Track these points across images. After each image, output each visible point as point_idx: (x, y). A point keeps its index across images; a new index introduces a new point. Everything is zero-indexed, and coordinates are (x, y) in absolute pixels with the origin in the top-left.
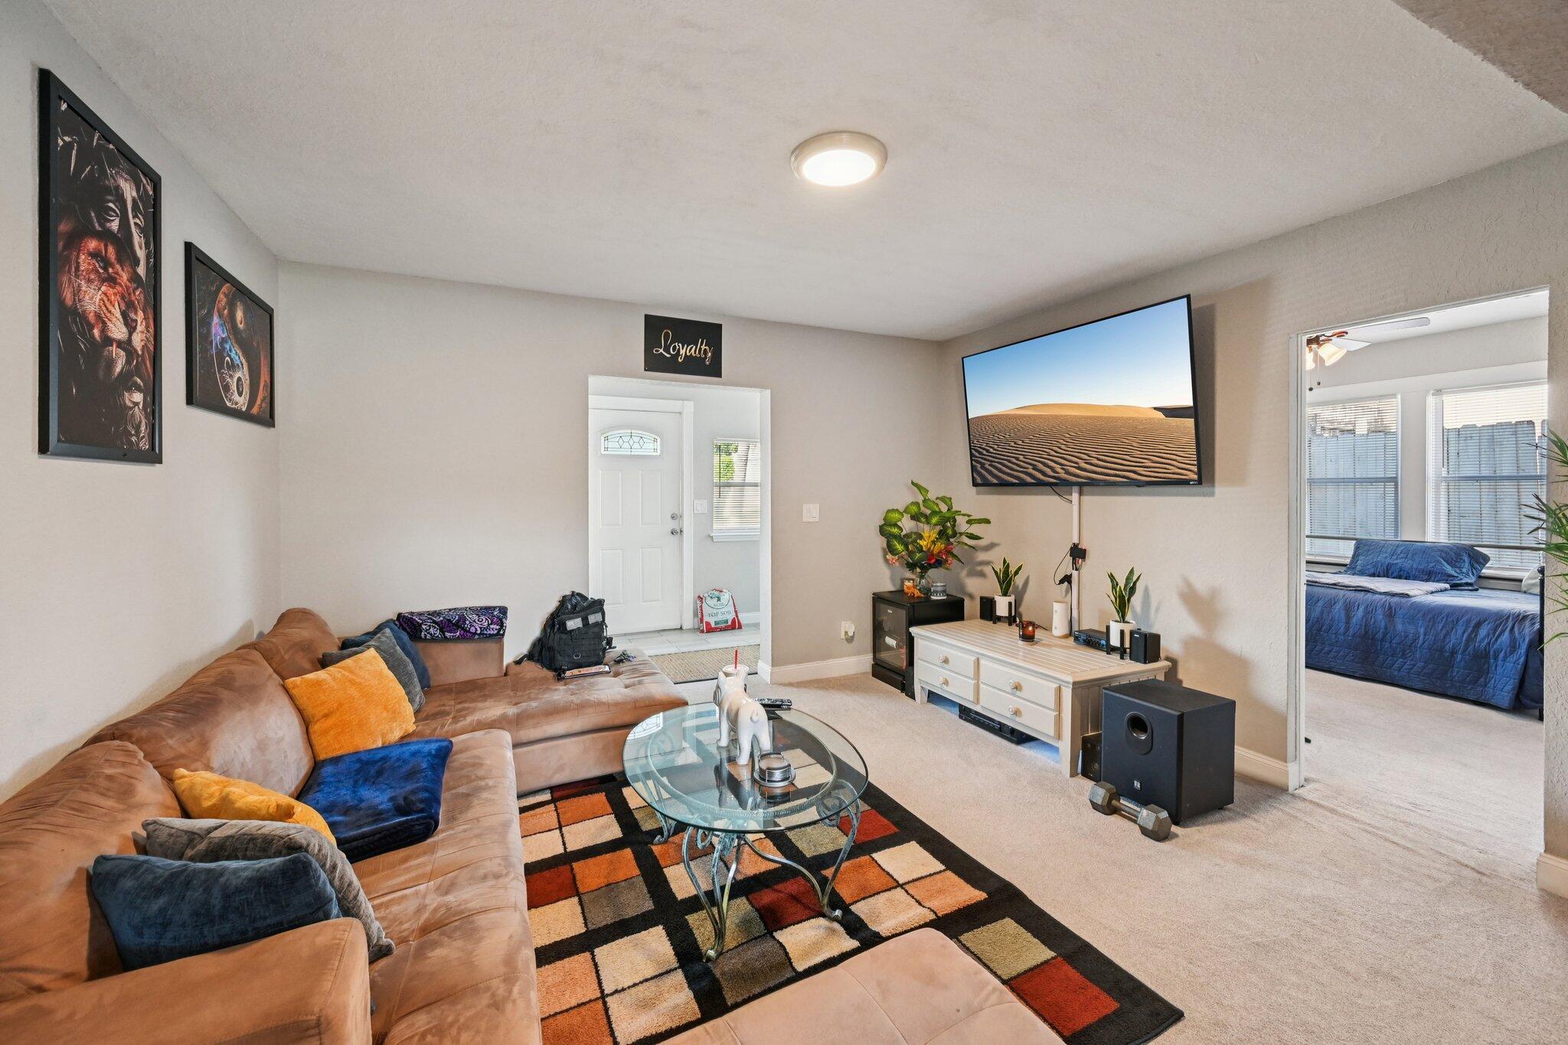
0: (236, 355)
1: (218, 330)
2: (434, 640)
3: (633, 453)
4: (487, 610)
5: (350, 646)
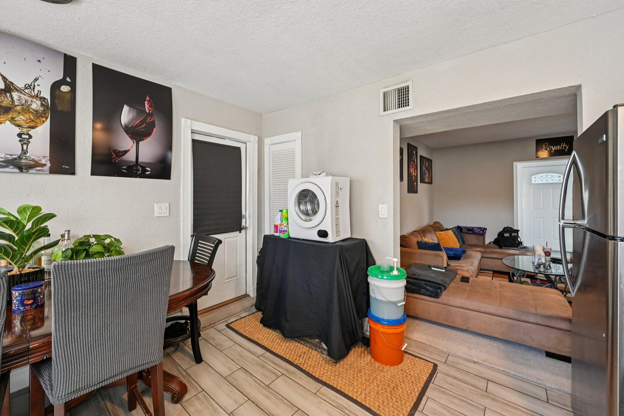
0: (427, 172)
1: (424, 168)
2: (466, 233)
3: (548, 182)
4: (480, 228)
5: (447, 229)
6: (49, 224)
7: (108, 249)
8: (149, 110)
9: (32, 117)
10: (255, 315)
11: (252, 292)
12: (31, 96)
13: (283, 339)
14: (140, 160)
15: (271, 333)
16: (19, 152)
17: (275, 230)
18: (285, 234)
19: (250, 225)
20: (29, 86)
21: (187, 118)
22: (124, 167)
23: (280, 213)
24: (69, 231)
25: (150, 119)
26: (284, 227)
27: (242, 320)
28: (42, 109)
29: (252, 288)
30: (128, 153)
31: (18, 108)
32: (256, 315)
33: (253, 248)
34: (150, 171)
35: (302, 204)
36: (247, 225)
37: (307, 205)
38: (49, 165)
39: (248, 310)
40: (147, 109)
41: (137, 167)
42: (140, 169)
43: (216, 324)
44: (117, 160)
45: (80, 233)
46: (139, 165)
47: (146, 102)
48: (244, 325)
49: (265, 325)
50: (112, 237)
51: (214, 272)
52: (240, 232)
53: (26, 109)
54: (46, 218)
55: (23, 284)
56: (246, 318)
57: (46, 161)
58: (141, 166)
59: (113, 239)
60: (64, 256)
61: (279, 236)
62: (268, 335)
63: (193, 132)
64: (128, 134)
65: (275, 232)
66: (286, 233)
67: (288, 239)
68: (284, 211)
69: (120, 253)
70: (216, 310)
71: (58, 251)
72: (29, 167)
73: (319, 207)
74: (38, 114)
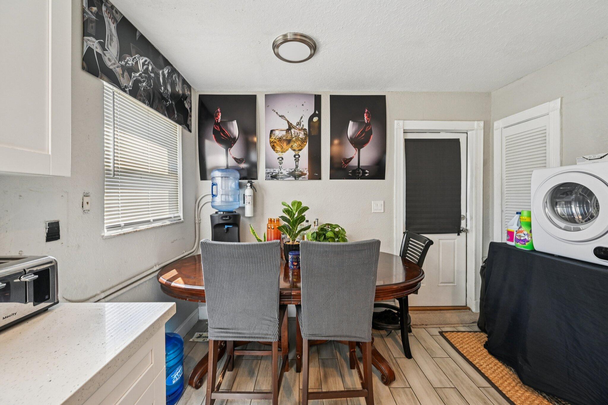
6: (306, 214)
7: (337, 235)
8: (368, 120)
9: (300, 144)
10: (477, 335)
11: (474, 306)
12: (300, 130)
13: (520, 383)
14: (361, 165)
15: (501, 366)
16: (294, 167)
17: (509, 238)
18: (525, 244)
19: (471, 227)
20: (298, 123)
21: (399, 120)
22: (350, 171)
23: (518, 216)
24: (318, 219)
25: (368, 128)
26: (523, 235)
27: (459, 333)
28: (304, 137)
29: (474, 302)
30: (353, 160)
31: (294, 139)
32: (479, 336)
33: (476, 255)
34: (369, 173)
35: (560, 205)
36: (468, 228)
37: (571, 207)
38: (308, 174)
39: (468, 325)
40: (365, 120)
41: (359, 170)
42: (361, 172)
43: (428, 326)
44: (345, 166)
45: (324, 221)
46: (360, 169)
47: (365, 114)
48: (461, 340)
49: (491, 352)
50: (340, 227)
51: (423, 273)
52: (459, 235)
53: (297, 139)
54: (304, 210)
55: (293, 252)
56: (464, 333)
57: (306, 171)
58: (362, 170)
59: (340, 228)
60: (312, 236)
61: (514, 247)
62: (496, 367)
63: (405, 132)
64: (352, 144)
65: (508, 240)
66: (527, 244)
67: (531, 253)
68: (525, 214)
69: (345, 240)
70: (429, 312)
71: (309, 232)
72: (300, 176)
73: (598, 211)
74: (302, 140)
